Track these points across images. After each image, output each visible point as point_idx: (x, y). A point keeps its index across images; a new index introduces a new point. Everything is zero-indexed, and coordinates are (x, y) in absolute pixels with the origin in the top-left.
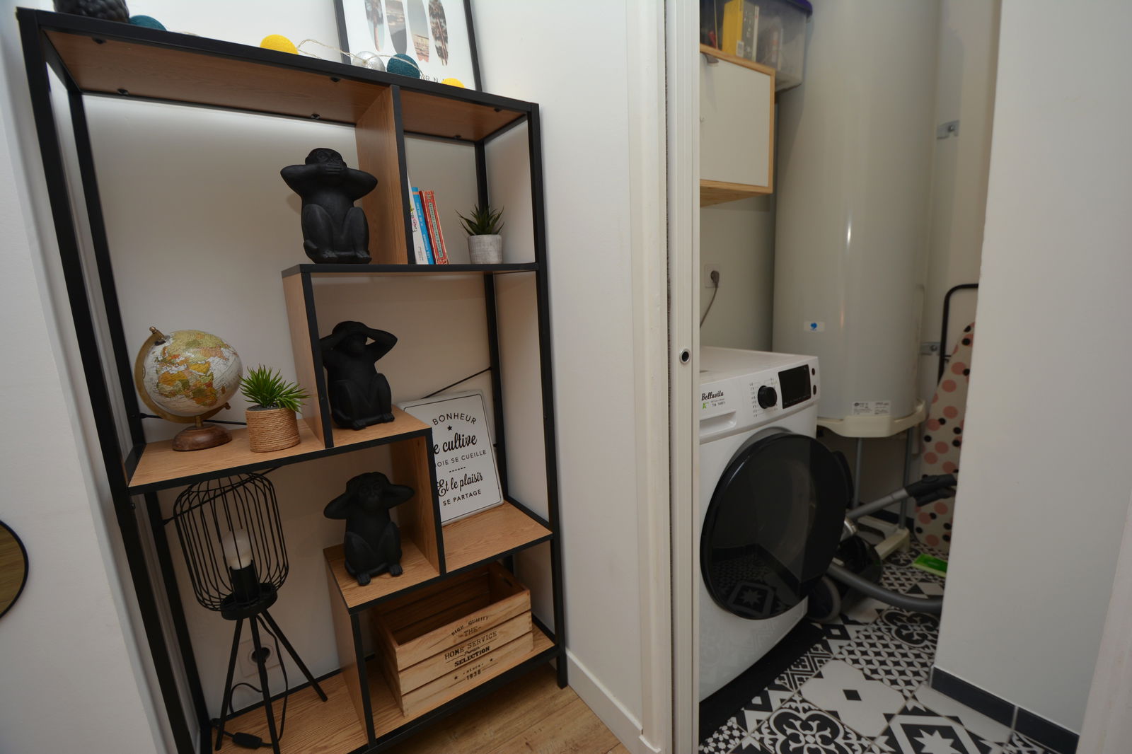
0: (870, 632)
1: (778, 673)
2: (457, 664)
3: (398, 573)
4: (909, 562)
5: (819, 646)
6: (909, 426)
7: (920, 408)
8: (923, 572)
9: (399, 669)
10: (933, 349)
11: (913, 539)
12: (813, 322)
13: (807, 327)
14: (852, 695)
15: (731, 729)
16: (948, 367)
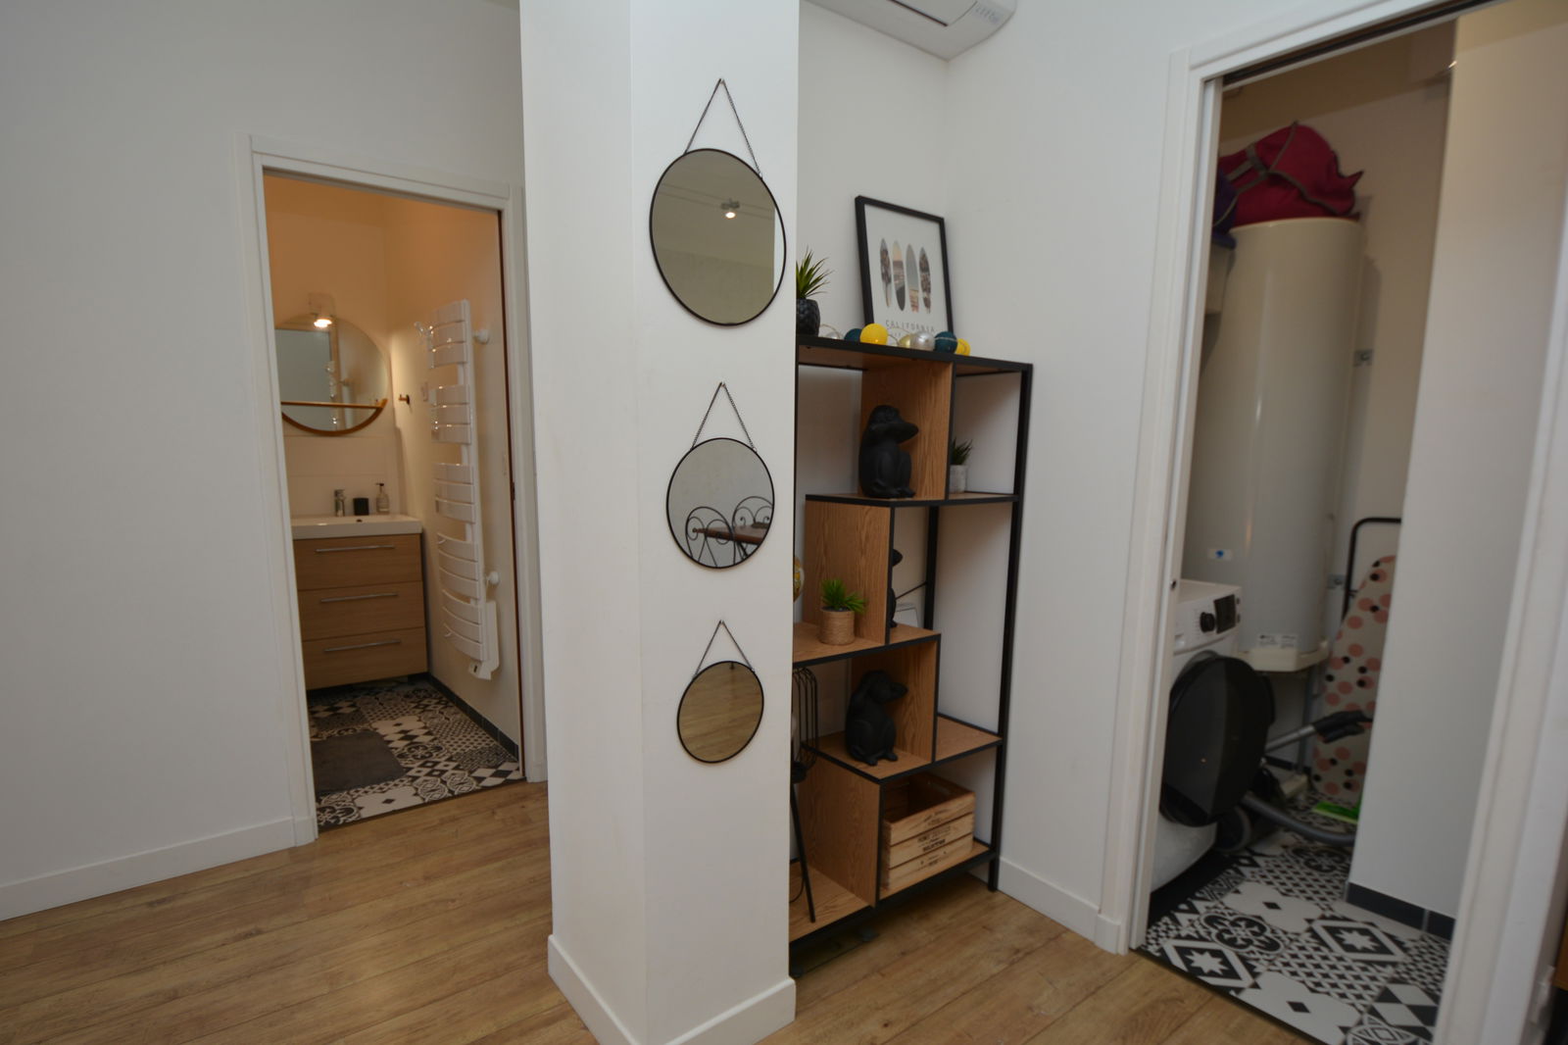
0: (1279, 863)
1: (1199, 887)
2: (925, 849)
3: (894, 759)
4: (1308, 808)
5: (1231, 871)
6: (1311, 663)
7: (1324, 644)
8: (1325, 817)
9: (892, 843)
10: (1337, 582)
11: (1311, 788)
12: (1219, 549)
13: (1212, 554)
14: (1272, 906)
15: (1166, 924)
16: (1354, 603)
